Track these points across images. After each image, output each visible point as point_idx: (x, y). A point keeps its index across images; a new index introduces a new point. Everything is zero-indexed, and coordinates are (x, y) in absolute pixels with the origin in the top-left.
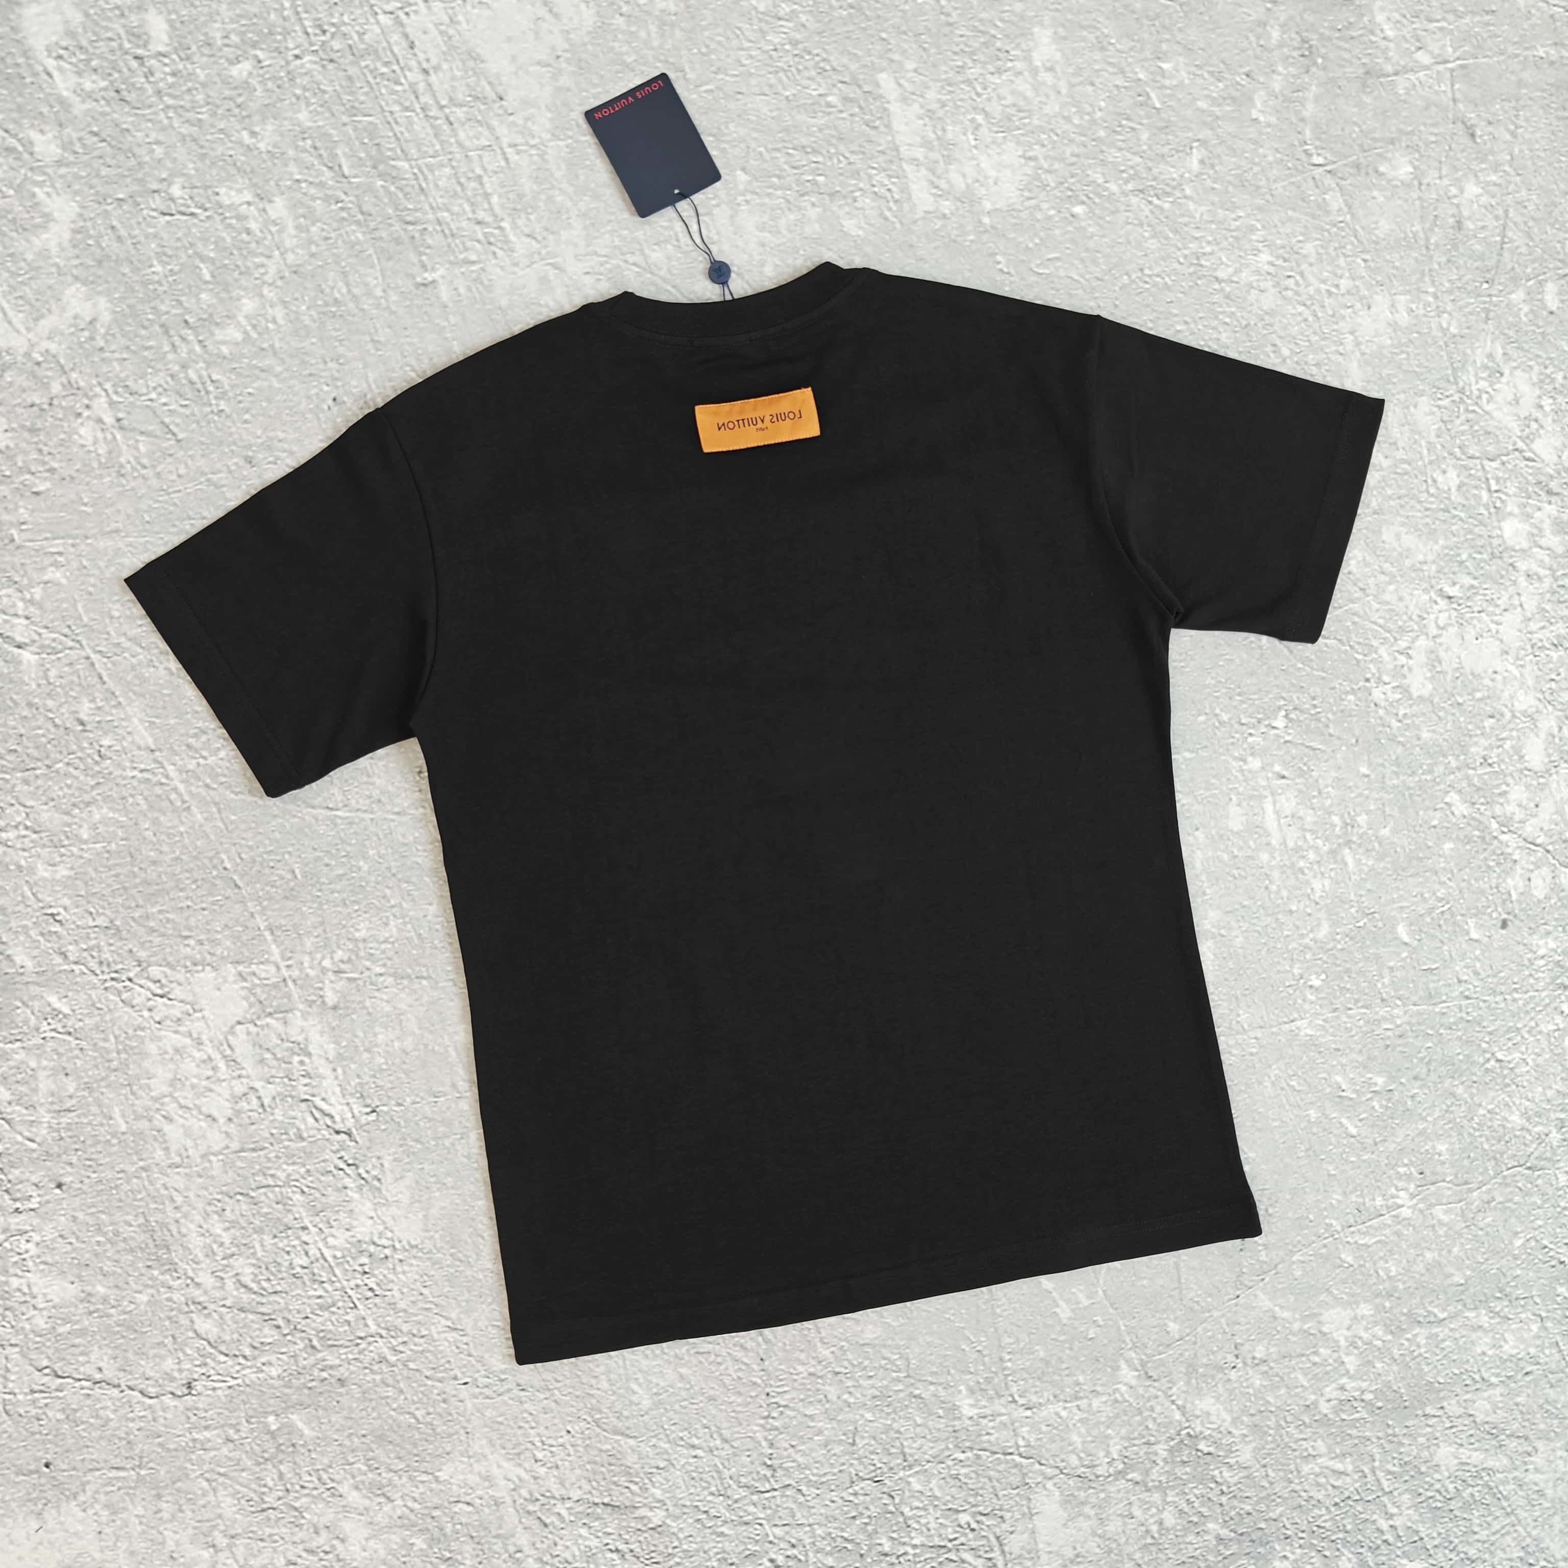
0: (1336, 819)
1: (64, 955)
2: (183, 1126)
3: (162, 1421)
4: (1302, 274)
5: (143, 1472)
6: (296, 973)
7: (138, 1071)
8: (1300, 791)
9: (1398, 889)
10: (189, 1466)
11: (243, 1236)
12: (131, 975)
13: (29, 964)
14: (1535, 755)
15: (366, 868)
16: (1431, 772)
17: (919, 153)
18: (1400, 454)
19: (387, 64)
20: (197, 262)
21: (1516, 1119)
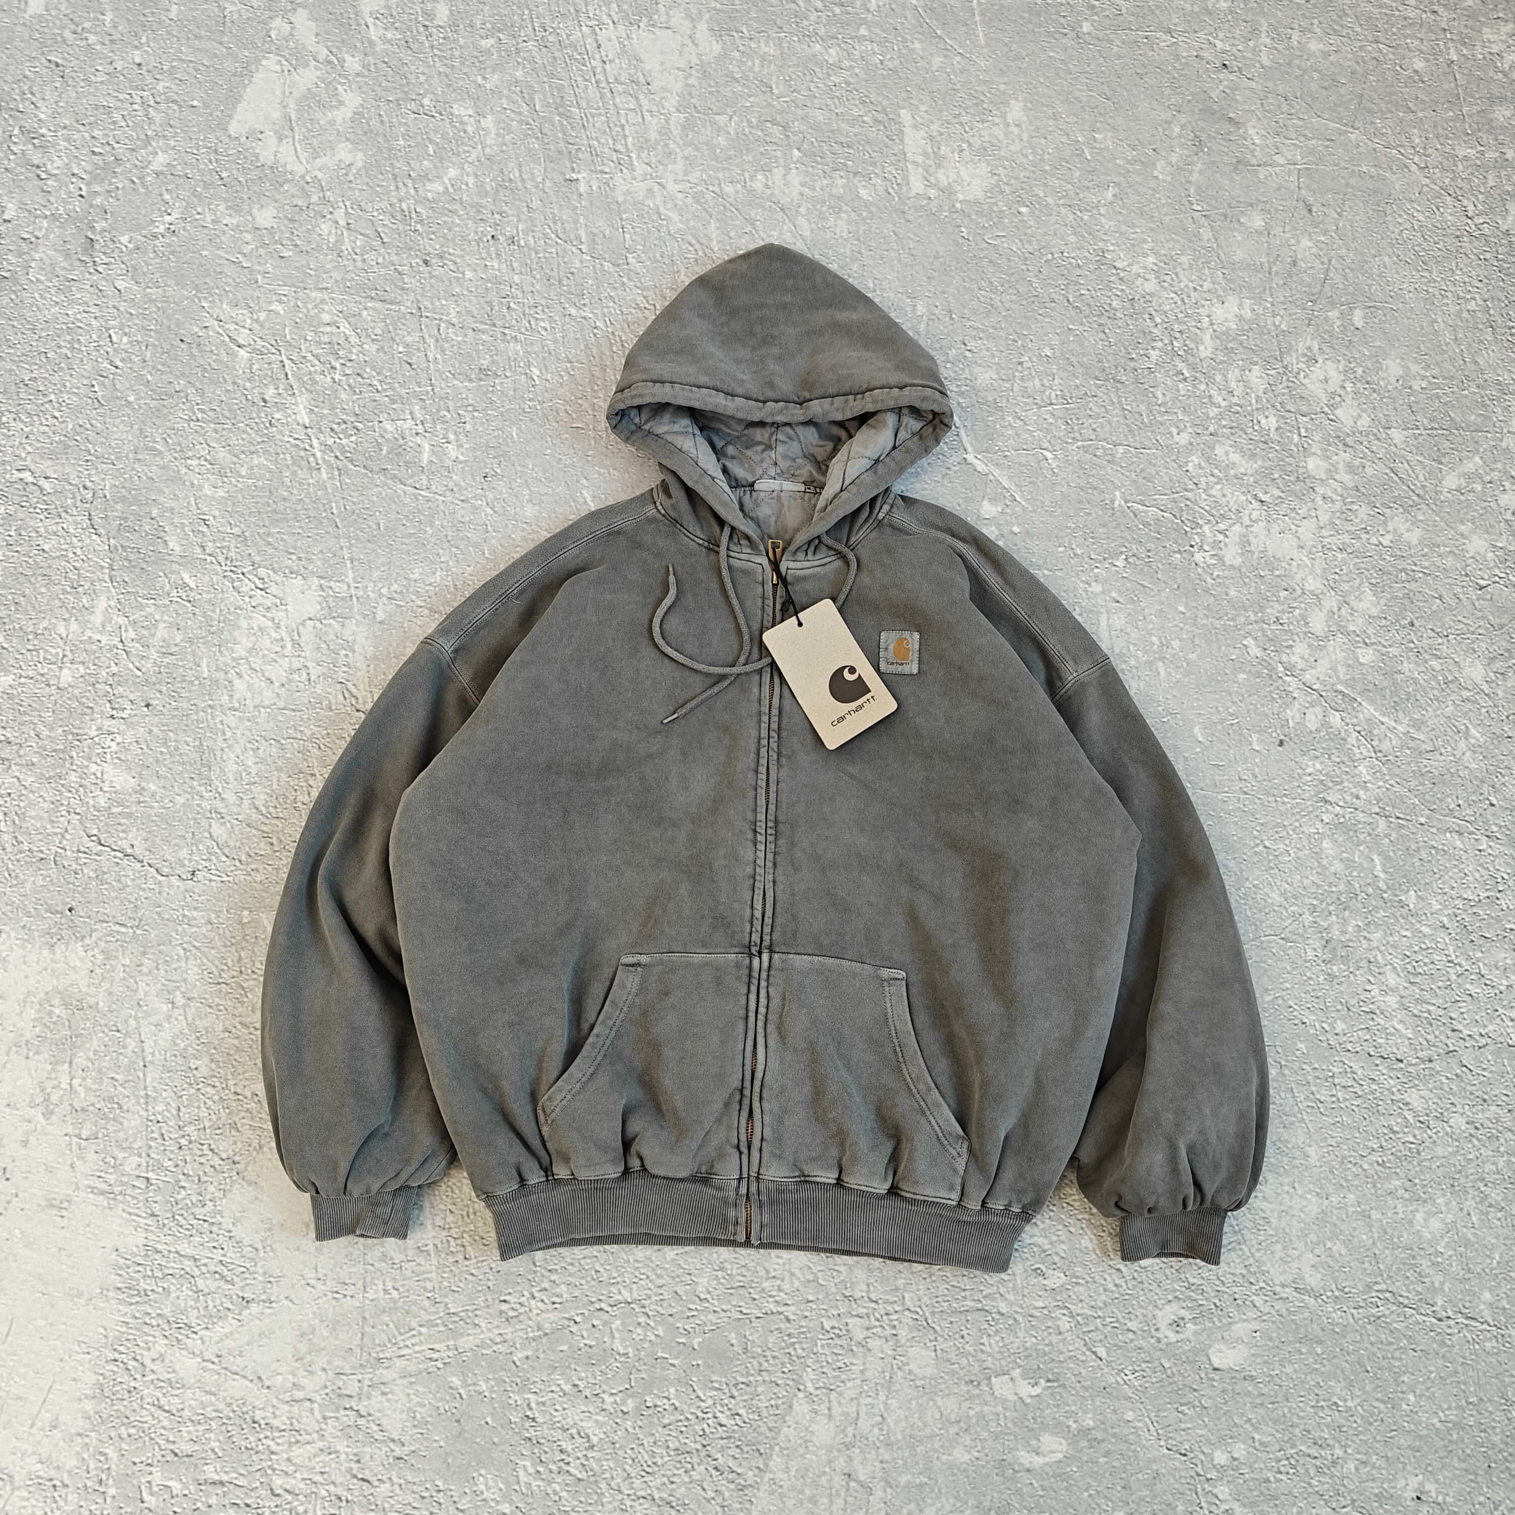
0: (1155, 639)
1: (203, 548)
2: (248, 682)
3: (165, 895)
4: (1176, 274)
5: (138, 932)
6: (360, 593)
7: (228, 637)
8: (1129, 614)
9: (1198, 699)
10: (174, 934)
11: (267, 771)
12: (245, 571)
13: (178, 549)
14: (1318, 623)
15: (430, 532)
16: (1234, 620)
17: (920, 159)
18: (1235, 400)
19: (580, 54)
20: (427, 143)
21: (1276, 898)
